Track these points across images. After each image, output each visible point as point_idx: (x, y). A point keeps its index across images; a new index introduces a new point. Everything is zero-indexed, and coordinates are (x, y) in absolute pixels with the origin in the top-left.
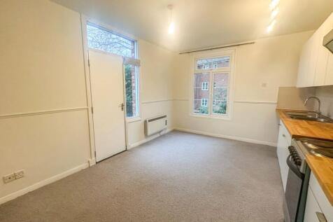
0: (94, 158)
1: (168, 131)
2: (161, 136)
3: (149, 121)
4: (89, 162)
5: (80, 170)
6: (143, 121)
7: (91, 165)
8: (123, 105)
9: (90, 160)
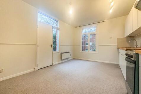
0: (37, 67)
1: (71, 59)
2: (68, 61)
3: (63, 53)
4: (35, 69)
5: (30, 72)
6: (60, 53)
7: (35, 70)
8: (51, 45)
9: (35, 68)
